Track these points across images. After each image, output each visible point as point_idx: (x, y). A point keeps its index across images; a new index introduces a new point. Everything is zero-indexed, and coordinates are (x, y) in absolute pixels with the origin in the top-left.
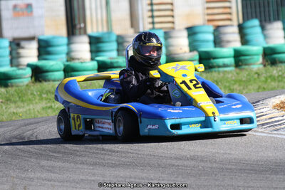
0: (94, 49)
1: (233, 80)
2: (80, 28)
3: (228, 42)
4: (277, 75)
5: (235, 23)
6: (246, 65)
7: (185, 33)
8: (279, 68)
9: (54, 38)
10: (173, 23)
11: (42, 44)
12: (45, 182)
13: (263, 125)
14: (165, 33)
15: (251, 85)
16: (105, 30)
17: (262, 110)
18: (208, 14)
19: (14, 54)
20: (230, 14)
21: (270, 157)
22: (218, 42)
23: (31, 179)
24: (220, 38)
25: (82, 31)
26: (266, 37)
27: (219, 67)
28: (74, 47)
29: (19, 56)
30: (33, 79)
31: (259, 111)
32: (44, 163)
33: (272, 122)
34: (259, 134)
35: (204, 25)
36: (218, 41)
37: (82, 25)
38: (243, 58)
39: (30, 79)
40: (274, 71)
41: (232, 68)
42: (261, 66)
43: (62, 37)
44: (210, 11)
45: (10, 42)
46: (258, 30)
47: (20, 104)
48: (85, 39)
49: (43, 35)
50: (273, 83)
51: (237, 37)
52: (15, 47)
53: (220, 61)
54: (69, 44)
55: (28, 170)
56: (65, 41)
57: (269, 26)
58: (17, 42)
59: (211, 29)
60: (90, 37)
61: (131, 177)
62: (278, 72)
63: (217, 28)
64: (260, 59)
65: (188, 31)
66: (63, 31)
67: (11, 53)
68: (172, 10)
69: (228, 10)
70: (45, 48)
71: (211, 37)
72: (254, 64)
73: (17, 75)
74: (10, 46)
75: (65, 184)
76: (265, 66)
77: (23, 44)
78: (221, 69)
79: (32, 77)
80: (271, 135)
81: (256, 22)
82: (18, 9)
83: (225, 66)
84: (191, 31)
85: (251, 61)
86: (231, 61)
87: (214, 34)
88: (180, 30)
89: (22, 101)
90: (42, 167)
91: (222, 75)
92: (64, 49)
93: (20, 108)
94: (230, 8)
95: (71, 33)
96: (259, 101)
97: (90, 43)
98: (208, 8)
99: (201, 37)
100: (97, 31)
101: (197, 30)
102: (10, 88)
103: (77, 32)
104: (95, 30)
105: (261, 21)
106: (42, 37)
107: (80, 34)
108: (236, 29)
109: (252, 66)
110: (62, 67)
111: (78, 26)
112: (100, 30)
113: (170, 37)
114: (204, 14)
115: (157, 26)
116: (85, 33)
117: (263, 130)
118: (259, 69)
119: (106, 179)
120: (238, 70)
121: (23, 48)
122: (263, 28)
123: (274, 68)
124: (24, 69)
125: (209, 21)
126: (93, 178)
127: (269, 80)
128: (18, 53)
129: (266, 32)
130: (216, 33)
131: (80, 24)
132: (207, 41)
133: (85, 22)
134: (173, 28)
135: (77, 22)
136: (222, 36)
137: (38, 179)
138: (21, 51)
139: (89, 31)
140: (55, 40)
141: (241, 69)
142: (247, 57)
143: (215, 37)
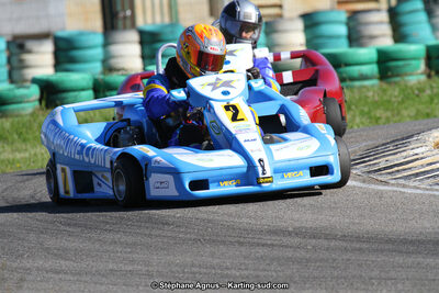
0: (147, 51)
1: (376, 102)
2: (125, 18)
3: (372, 37)
5: (384, 6)
6: (398, 76)
7: (300, 25)
9: (81, 34)
10: (281, 7)
11: (62, 45)
12: (50, 275)
13: (417, 175)
14: (267, 24)
15: (406, 109)
16: (167, 20)
17: (416, 151)
19: (15, 63)
21: (426, 228)
22: (355, 38)
23: (28, 270)
24: (358, 32)
25: (128, 22)
26: (434, 28)
28: (115, 49)
29: (23, 66)
30: (43, 103)
31: (411, 152)
32: (51, 242)
33: (433, 171)
34: (409, 191)
35: (332, 10)
36: (354, 36)
37: (128, 13)
38: (392, 64)
39: (37, 103)
41: (375, 82)
42: (423, 77)
43: (94, 33)
45: (8, 43)
46: (423, 16)
47: (18, 145)
48: (134, 36)
49: (63, 29)
51: (386, 29)
52: (15, 50)
53: (355, 71)
54: (107, 44)
55: (22, 255)
56: (99, 39)
58: (19, 41)
59: (343, 16)
60: (142, 33)
61: (193, 265)
63: (353, 15)
64: (422, 66)
65: (305, 21)
66: (97, 23)
67: (9, 61)
70: (66, 52)
71: (342, 30)
72: (411, 74)
73: (15, 97)
74: (8, 48)
75: (84, 278)
76: (429, 76)
77: (30, 44)
78: (357, 83)
79: (40, 100)
80: (431, 193)
81: (418, 4)
83: (363, 77)
84: (311, 21)
85: (407, 69)
86: (373, 69)
87: (348, 24)
88: (291, 19)
89: (25, 140)
90: (47, 250)
91: (356, 92)
92: (98, 52)
93: (20, 152)
95: (109, 26)
96: (412, 136)
97: (141, 43)
99: (326, 29)
100: (154, 23)
101: (321, 18)
103: (120, 23)
104: (149, 20)
105: (426, 3)
106: (60, 34)
107: (125, 28)
108: (384, 16)
109: (407, 78)
110: (91, 84)
111: (121, 15)
112: (158, 20)
113: (276, 31)
116: (133, 25)
117: (416, 184)
118: (419, 83)
119: (150, 269)
120: (385, 86)
121: (29, 52)
122: (430, 13)
124: (28, 87)
125: (341, 2)
126: (130, 268)
127: (436, 101)
128: (21, 61)
129: (435, 20)
130: (351, 24)
131: (124, 10)
132: (338, 37)
133: (132, 7)
134: (280, 16)
135: (119, 8)
136: (362, 28)
137: (38, 269)
138: (28, 58)
139: (140, 23)
140: (84, 38)
141: (390, 83)
142: (400, 63)
143: (350, 29)
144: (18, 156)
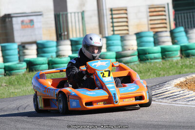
0: (74, 48)
1: (160, 68)
2: (65, 35)
3: (164, 42)
4: (189, 64)
5: (168, 30)
6: (169, 57)
7: (135, 37)
8: (191, 59)
9: (47, 42)
10: (128, 30)
11: (40, 46)
14: (122, 37)
15: (172, 71)
18: (151, 24)
19: (21, 53)
20: (166, 23)
24: (158, 40)
25: (66, 37)
26: (188, 38)
27: (151, 59)
28: (61, 48)
29: (24, 55)
30: (28, 70)
31: (165, 89)
33: (172, 96)
35: (148, 31)
36: (156, 42)
37: (66, 33)
38: (167, 53)
39: (26, 70)
40: (188, 61)
41: (160, 60)
42: (179, 58)
43: (53, 41)
44: (152, 22)
45: (19, 46)
46: (184, 34)
47: (18, 86)
48: (68, 42)
49: (41, 40)
50: (186, 70)
51: (169, 39)
52: (21, 48)
53: (152, 56)
54: (57, 46)
56: (55, 44)
57: (190, 31)
58: (23, 45)
59: (152, 34)
60: (71, 41)
62: (190, 62)
63: (156, 33)
64: (179, 53)
65: (137, 36)
66: (54, 37)
67: (19, 53)
68: (127, 22)
69: (164, 21)
70: (41, 49)
71: (152, 39)
72: (175, 57)
73: (17, 67)
74: (19, 48)
76: (181, 58)
77: (27, 46)
78: (152, 61)
81: (182, 29)
82: (25, 23)
83: (155, 58)
84: (139, 36)
85: (173, 55)
86: (159, 55)
87: (154, 37)
88: (131, 35)
89: (20, 85)
91: (152, 64)
92: (54, 49)
93: (17, 89)
94: (165, 19)
96: (166, 82)
97: (71, 45)
98: (151, 20)
99: (145, 39)
101: (143, 35)
102: (12, 76)
103: (63, 37)
104: (75, 36)
105: (185, 28)
106: (39, 42)
107: (65, 39)
108: (168, 34)
109: (173, 58)
110: (47, 62)
111: (63, 34)
112: (78, 36)
113: (125, 40)
114: (148, 24)
115: (116, 32)
116: (68, 38)
118: (178, 60)
120: (164, 61)
121: (27, 49)
122: (186, 32)
123: (188, 59)
125: (152, 28)
127: (184, 67)
128: (24, 53)
129: (189, 35)
130: (155, 37)
131: (64, 32)
132: (150, 42)
133: (68, 31)
134: (128, 34)
135: (62, 31)
136: (159, 38)
138: (26, 51)
139: (71, 37)
140: (48, 43)
141: (166, 60)
142: (170, 53)
143: (154, 39)
144: (17, 91)
